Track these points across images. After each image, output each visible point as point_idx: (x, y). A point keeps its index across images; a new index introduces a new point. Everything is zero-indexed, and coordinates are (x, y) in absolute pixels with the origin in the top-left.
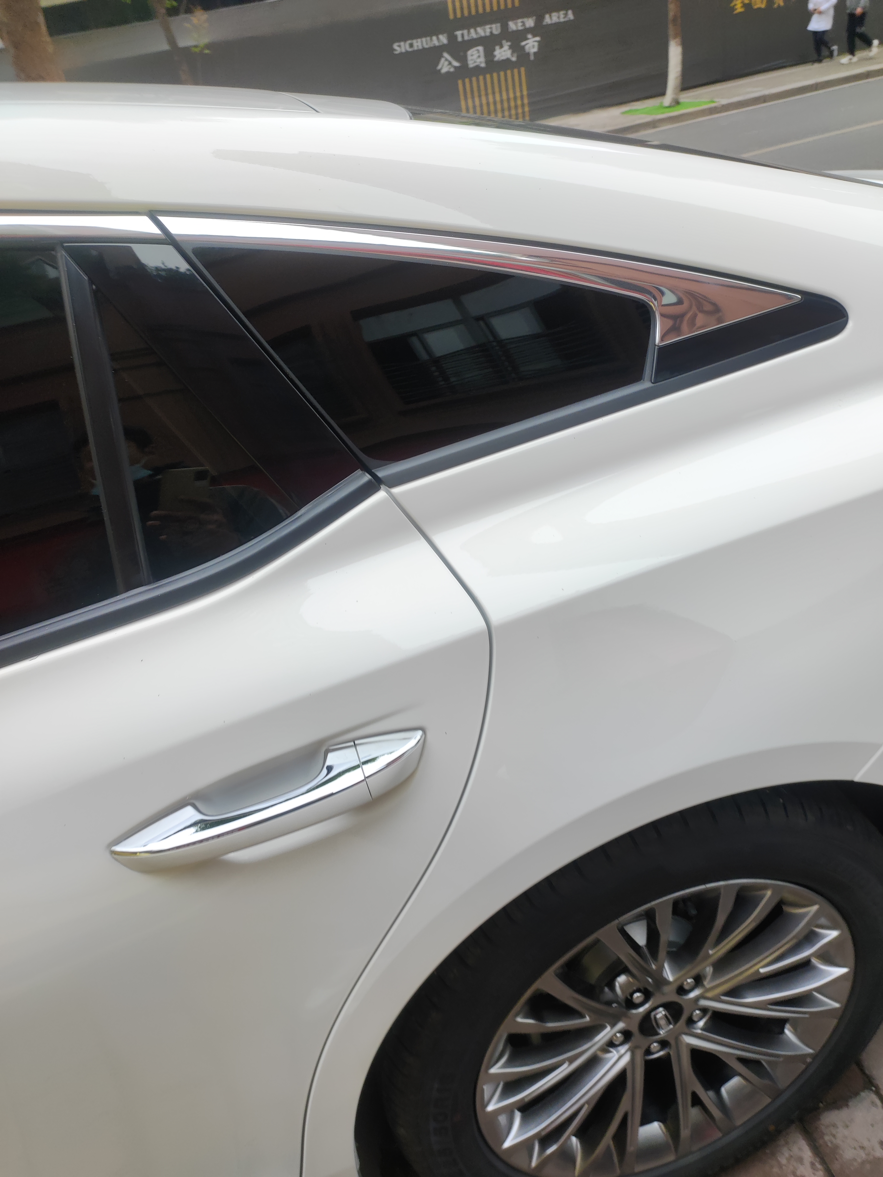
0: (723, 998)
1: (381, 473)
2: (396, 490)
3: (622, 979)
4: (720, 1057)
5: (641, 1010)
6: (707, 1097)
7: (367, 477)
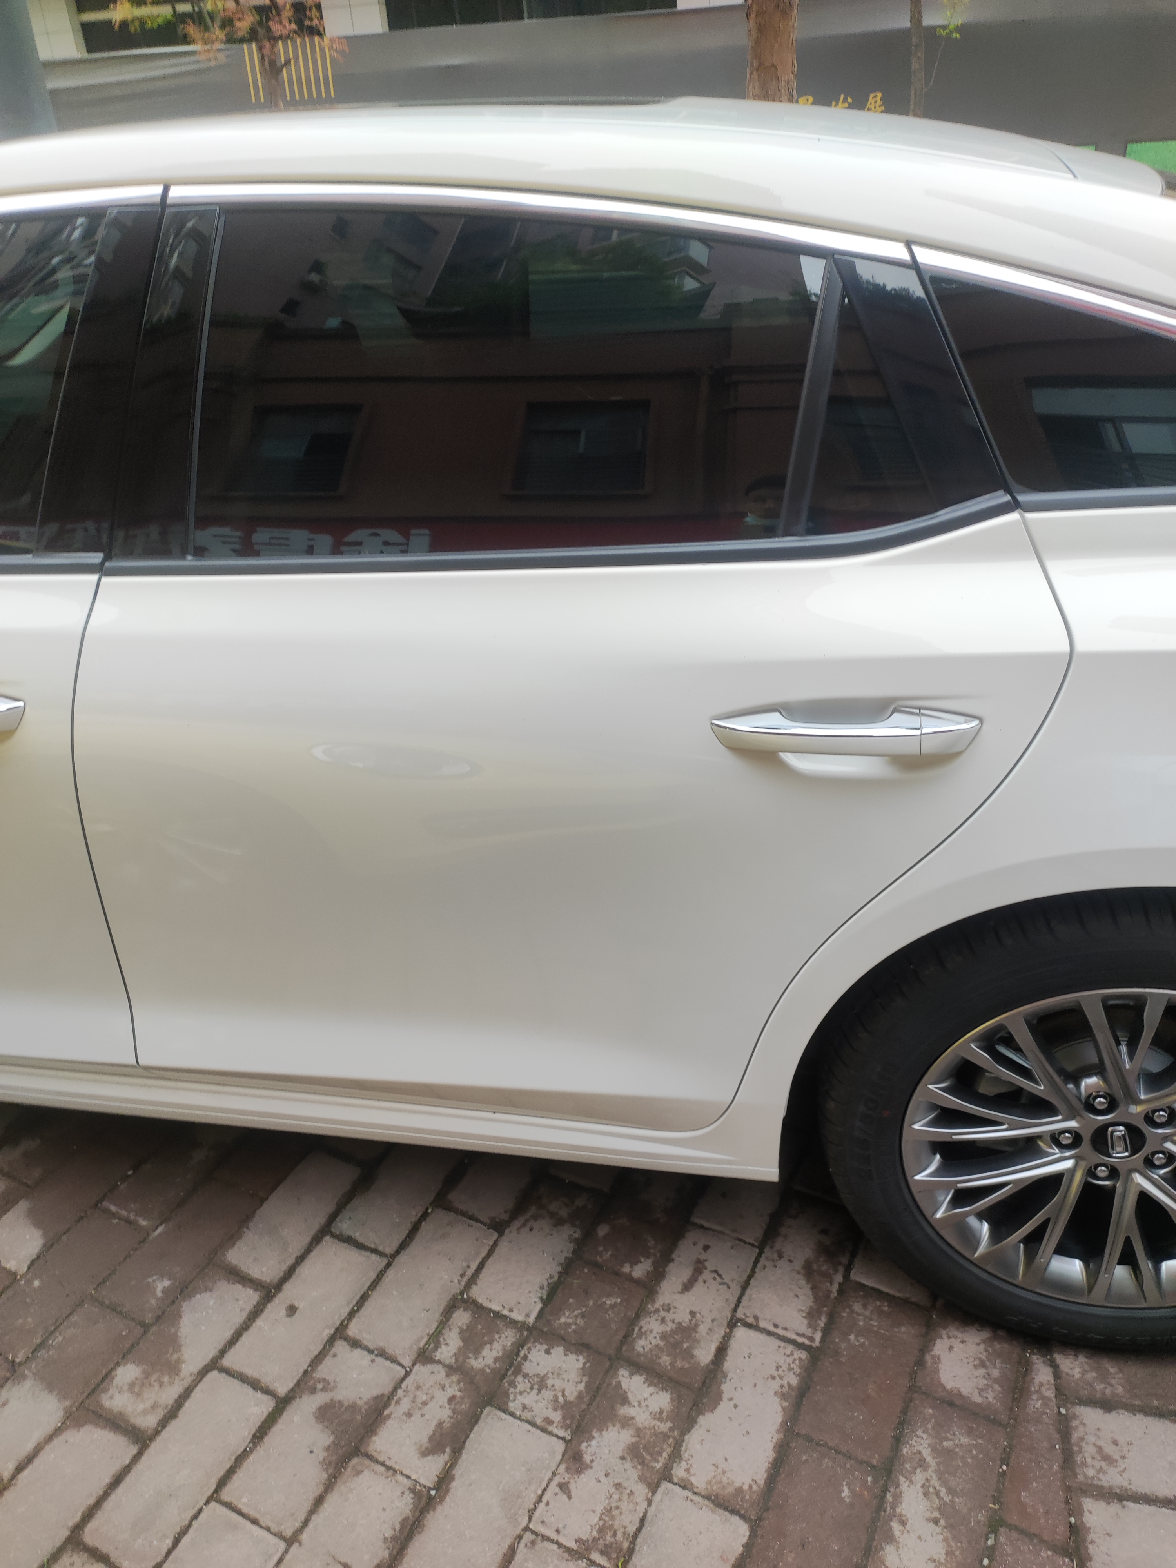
1: (1021, 498)
2: (1029, 516)
3: (1093, 1080)
4: (1170, 1213)
5: (1100, 1118)
6: (1146, 1266)
7: (1008, 498)
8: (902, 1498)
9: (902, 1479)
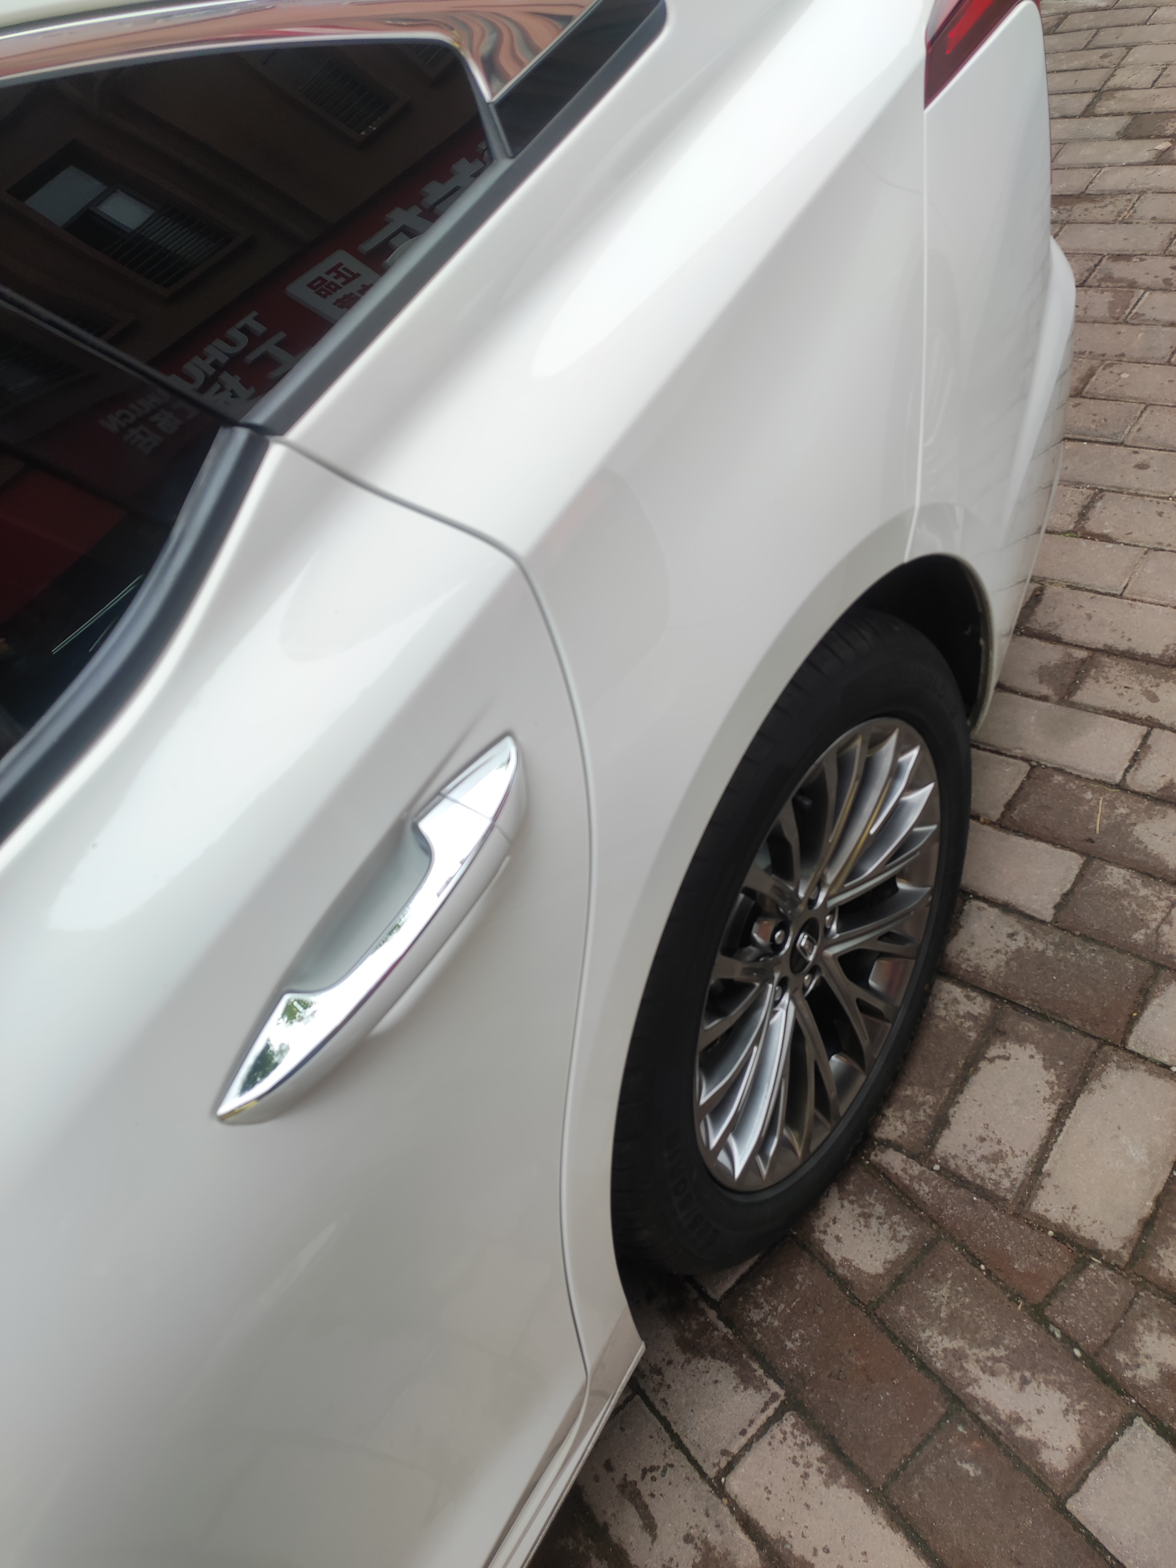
0: (847, 885)
1: (259, 418)
5: (787, 946)
7: (242, 434)
8: (992, 1403)
9: (969, 1390)
